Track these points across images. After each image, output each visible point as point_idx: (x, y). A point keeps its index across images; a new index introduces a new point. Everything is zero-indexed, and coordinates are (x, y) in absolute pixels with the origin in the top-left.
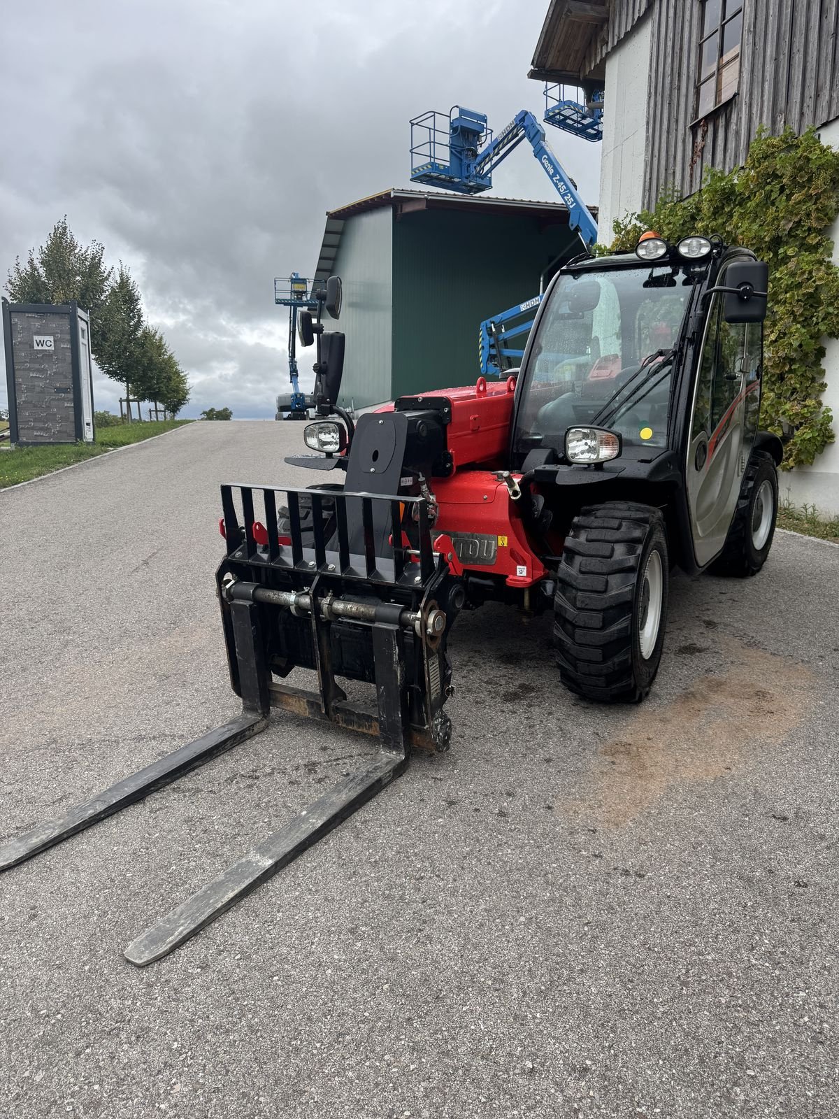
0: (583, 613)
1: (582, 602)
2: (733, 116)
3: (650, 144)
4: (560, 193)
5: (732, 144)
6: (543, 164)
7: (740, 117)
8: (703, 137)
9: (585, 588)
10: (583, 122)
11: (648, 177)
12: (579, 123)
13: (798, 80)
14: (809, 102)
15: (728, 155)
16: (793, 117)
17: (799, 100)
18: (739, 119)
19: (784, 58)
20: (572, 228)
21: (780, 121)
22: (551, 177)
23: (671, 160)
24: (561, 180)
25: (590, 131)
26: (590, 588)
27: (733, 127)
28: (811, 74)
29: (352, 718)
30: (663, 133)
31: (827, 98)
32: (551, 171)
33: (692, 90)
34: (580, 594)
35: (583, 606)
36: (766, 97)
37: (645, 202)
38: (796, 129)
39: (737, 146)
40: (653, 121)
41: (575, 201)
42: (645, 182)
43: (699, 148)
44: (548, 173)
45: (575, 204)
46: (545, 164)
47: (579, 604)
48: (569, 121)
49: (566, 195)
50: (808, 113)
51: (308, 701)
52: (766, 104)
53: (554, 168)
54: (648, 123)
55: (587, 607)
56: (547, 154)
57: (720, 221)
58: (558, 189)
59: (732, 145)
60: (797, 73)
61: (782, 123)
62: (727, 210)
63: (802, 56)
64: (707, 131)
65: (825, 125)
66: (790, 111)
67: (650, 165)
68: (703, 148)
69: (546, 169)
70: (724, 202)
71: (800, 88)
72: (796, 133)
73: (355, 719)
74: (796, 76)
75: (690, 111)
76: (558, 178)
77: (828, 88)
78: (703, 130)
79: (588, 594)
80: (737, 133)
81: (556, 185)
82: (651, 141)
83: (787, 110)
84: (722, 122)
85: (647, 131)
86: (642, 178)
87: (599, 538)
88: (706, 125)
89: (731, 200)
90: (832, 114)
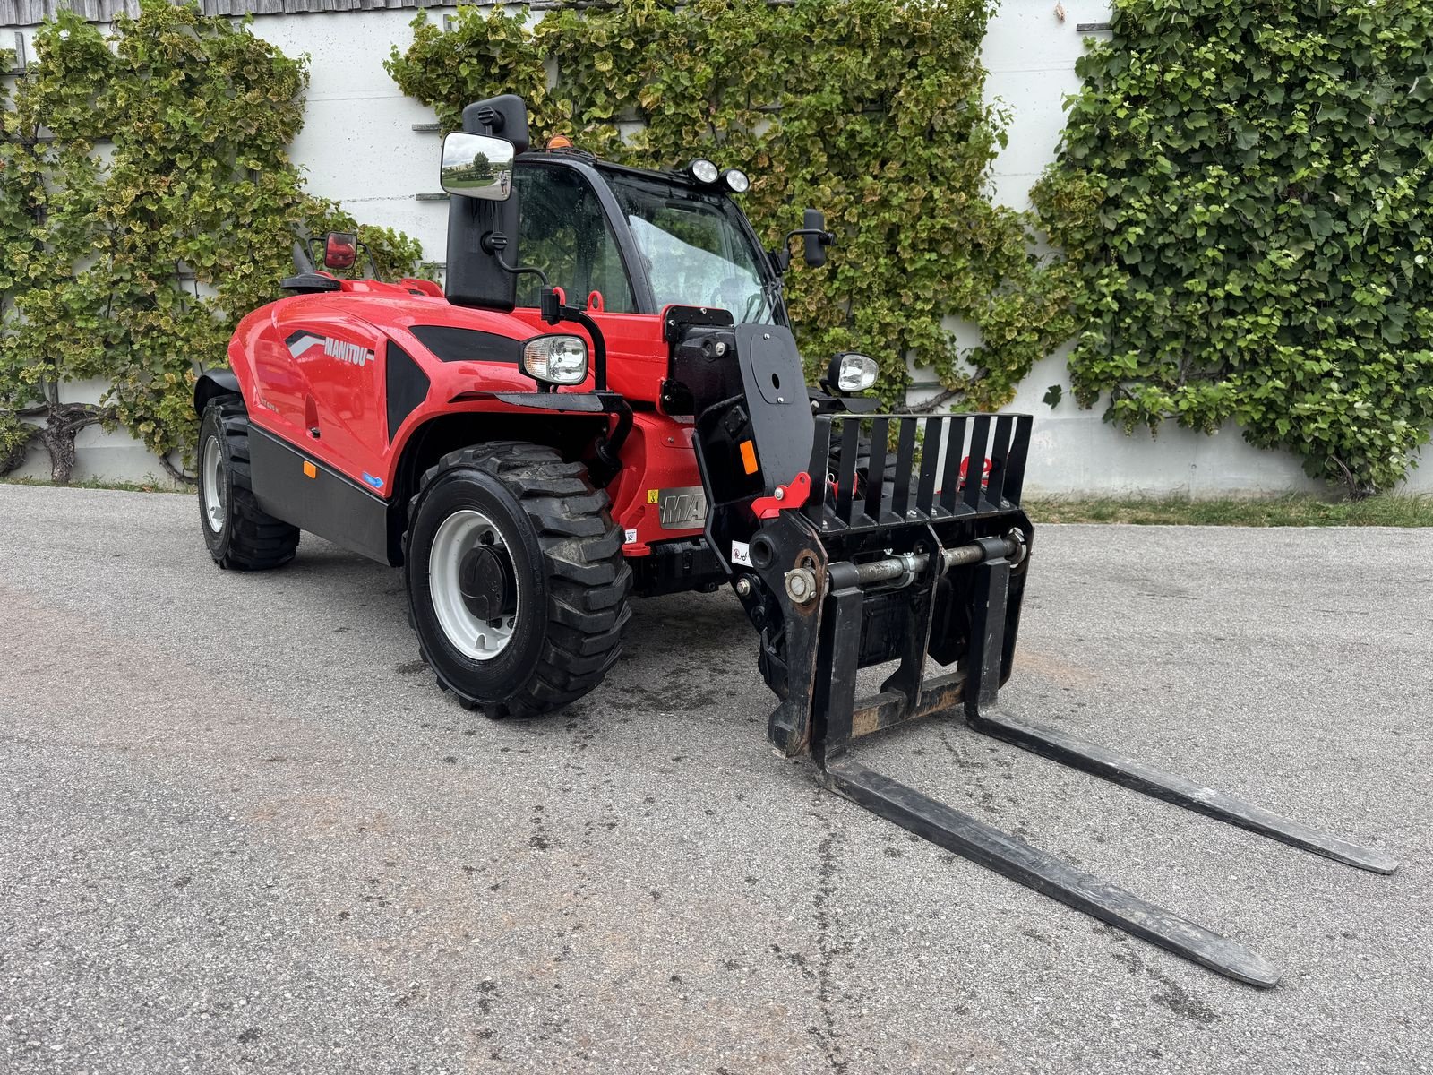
38: (200, 4)
72: (202, 9)
89: (99, 65)
90: (263, 7)
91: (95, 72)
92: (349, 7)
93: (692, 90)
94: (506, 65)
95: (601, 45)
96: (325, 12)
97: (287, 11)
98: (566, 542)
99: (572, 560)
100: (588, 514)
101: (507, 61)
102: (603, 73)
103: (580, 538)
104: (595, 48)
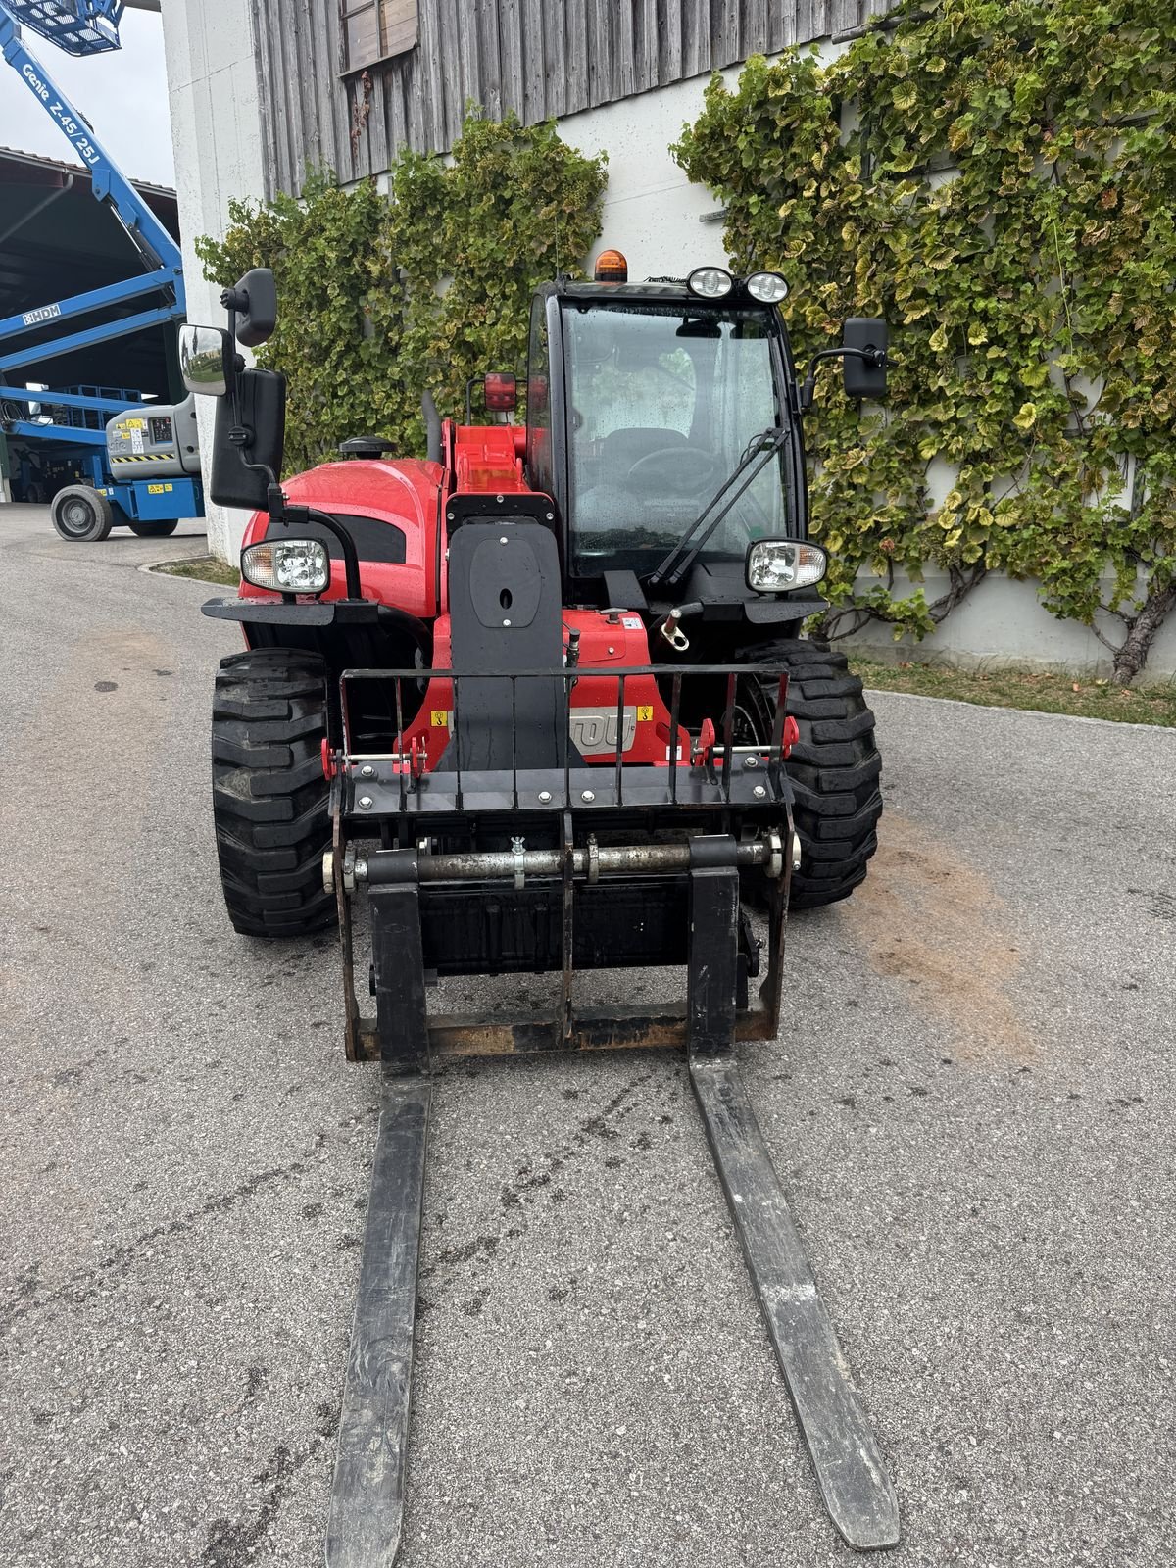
0: (833, 798)
1: (831, 782)
2: (414, 76)
3: (268, 88)
4: (67, 134)
5: (417, 113)
6: (26, 79)
7: (426, 79)
8: (366, 97)
9: (830, 764)
10: (59, 18)
11: (271, 141)
12: (52, 18)
13: (515, 47)
14: (536, 81)
15: (412, 132)
16: (513, 97)
17: (520, 76)
18: (426, 83)
19: (491, 10)
20: (99, 198)
21: (495, 99)
22: (47, 104)
23: (312, 120)
24: (66, 112)
25: (70, 36)
26: (837, 762)
27: (417, 92)
28: (534, 44)
29: (609, 1031)
30: (290, 75)
31: (563, 81)
32: (45, 96)
33: (336, 23)
34: (822, 772)
35: (832, 787)
36: (465, 60)
37: (271, 178)
38: (520, 116)
39: (428, 121)
40: (266, 53)
41: (98, 152)
42: (265, 147)
43: (362, 113)
44: (39, 96)
45: (97, 158)
46: (31, 80)
47: (825, 787)
48: (34, 12)
49: (79, 139)
50: (537, 97)
51: (515, 1029)
52: (466, 69)
53: (49, 88)
54: (258, 54)
55: (838, 788)
56: (31, 63)
57: (421, 228)
58: (63, 128)
59: (417, 117)
60: (512, 37)
61: (497, 102)
62: (432, 212)
63: (517, 14)
64: (373, 88)
65: (562, 118)
66: (506, 87)
67: (270, 122)
68: (367, 116)
69: (33, 89)
70: (428, 201)
71: (519, 59)
72: (522, 121)
73: (616, 1030)
74: (512, 41)
75: (338, 53)
76: (60, 108)
77: (563, 68)
78: (365, 87)
79: (834, 771)
80: (425, 103)
81: (58, 121)
82: (268, 86)
83: (503, 87)
84: (396, 82)
85: (259, 66)
86: (259, 140)
87: (822, 693)
88: (370, 79)
89: (437, 200)
90: (571, 106)
91: (434, 207)
92: (647, 87)
93: (1015, 114)
94: (788, 126)
95: (901, 75)
96: (626, 98)
97: (593, 105)
98: (238, 772)
99: (241, 792)
100: (272, 743)
101: (788, 120)
102: (905, 111)
103: (254, 770)
104: (894, 80)
